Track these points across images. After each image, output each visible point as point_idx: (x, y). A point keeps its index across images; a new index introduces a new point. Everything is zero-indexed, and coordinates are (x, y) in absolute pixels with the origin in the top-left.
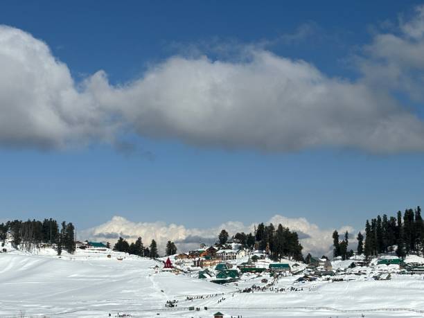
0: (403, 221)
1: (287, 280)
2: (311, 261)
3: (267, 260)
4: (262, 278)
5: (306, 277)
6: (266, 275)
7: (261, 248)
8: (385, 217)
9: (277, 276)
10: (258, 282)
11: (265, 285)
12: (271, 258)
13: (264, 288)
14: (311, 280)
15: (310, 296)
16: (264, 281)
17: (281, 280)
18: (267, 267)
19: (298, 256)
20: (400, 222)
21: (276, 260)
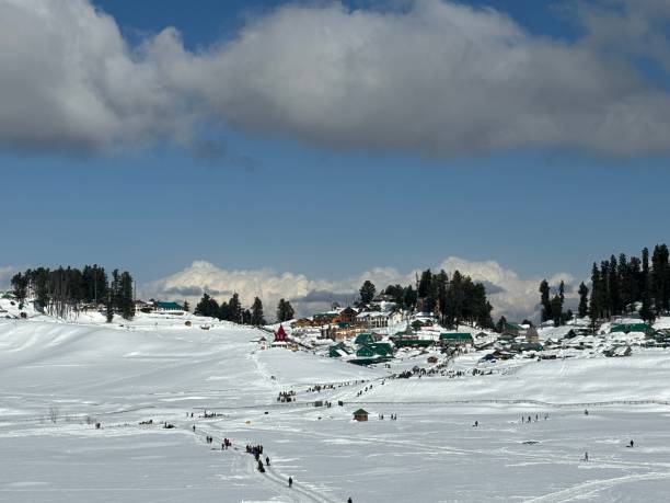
0: (651, 263)
1: (468, 359)
2: (505, 328)
3: (436, 327)
4: (428, 356)
5: (497, 353)
6: (433, 351)
7: (427, 309)
8: (623, 257)
9: (453, 352)
10: (423, 362)
11: (434, 366)
12: (442, 324)
13: (432, 371)
14: (505, 358)
15: (504, 383)
16: (433, 360)
17: (459, 359)
18: (437, 339)
19: (485, 321)
20: (646, 265)
21: (450, 328)
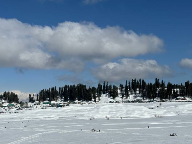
0: (51, 91)
1: (14, 110)
2: (21, 103)
3: (7, 103)
4: (5, 109)
5: (20, 108)
6: (6, 108)
7: (5, 99)
8: (45, 89)
9: (10, 108)
10: (4, 110)
11: (6, 111)
12: (8, 102)
14: (21, 109)
15: (20, 115)
16: (6, 110)
17: (12, 110)
18: (7, 106)
19: (17, 102)
20: (50, 91)
21: (10, 103)
